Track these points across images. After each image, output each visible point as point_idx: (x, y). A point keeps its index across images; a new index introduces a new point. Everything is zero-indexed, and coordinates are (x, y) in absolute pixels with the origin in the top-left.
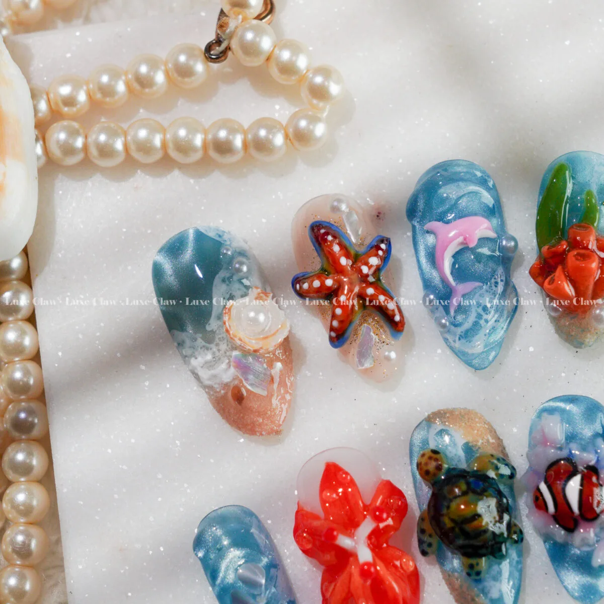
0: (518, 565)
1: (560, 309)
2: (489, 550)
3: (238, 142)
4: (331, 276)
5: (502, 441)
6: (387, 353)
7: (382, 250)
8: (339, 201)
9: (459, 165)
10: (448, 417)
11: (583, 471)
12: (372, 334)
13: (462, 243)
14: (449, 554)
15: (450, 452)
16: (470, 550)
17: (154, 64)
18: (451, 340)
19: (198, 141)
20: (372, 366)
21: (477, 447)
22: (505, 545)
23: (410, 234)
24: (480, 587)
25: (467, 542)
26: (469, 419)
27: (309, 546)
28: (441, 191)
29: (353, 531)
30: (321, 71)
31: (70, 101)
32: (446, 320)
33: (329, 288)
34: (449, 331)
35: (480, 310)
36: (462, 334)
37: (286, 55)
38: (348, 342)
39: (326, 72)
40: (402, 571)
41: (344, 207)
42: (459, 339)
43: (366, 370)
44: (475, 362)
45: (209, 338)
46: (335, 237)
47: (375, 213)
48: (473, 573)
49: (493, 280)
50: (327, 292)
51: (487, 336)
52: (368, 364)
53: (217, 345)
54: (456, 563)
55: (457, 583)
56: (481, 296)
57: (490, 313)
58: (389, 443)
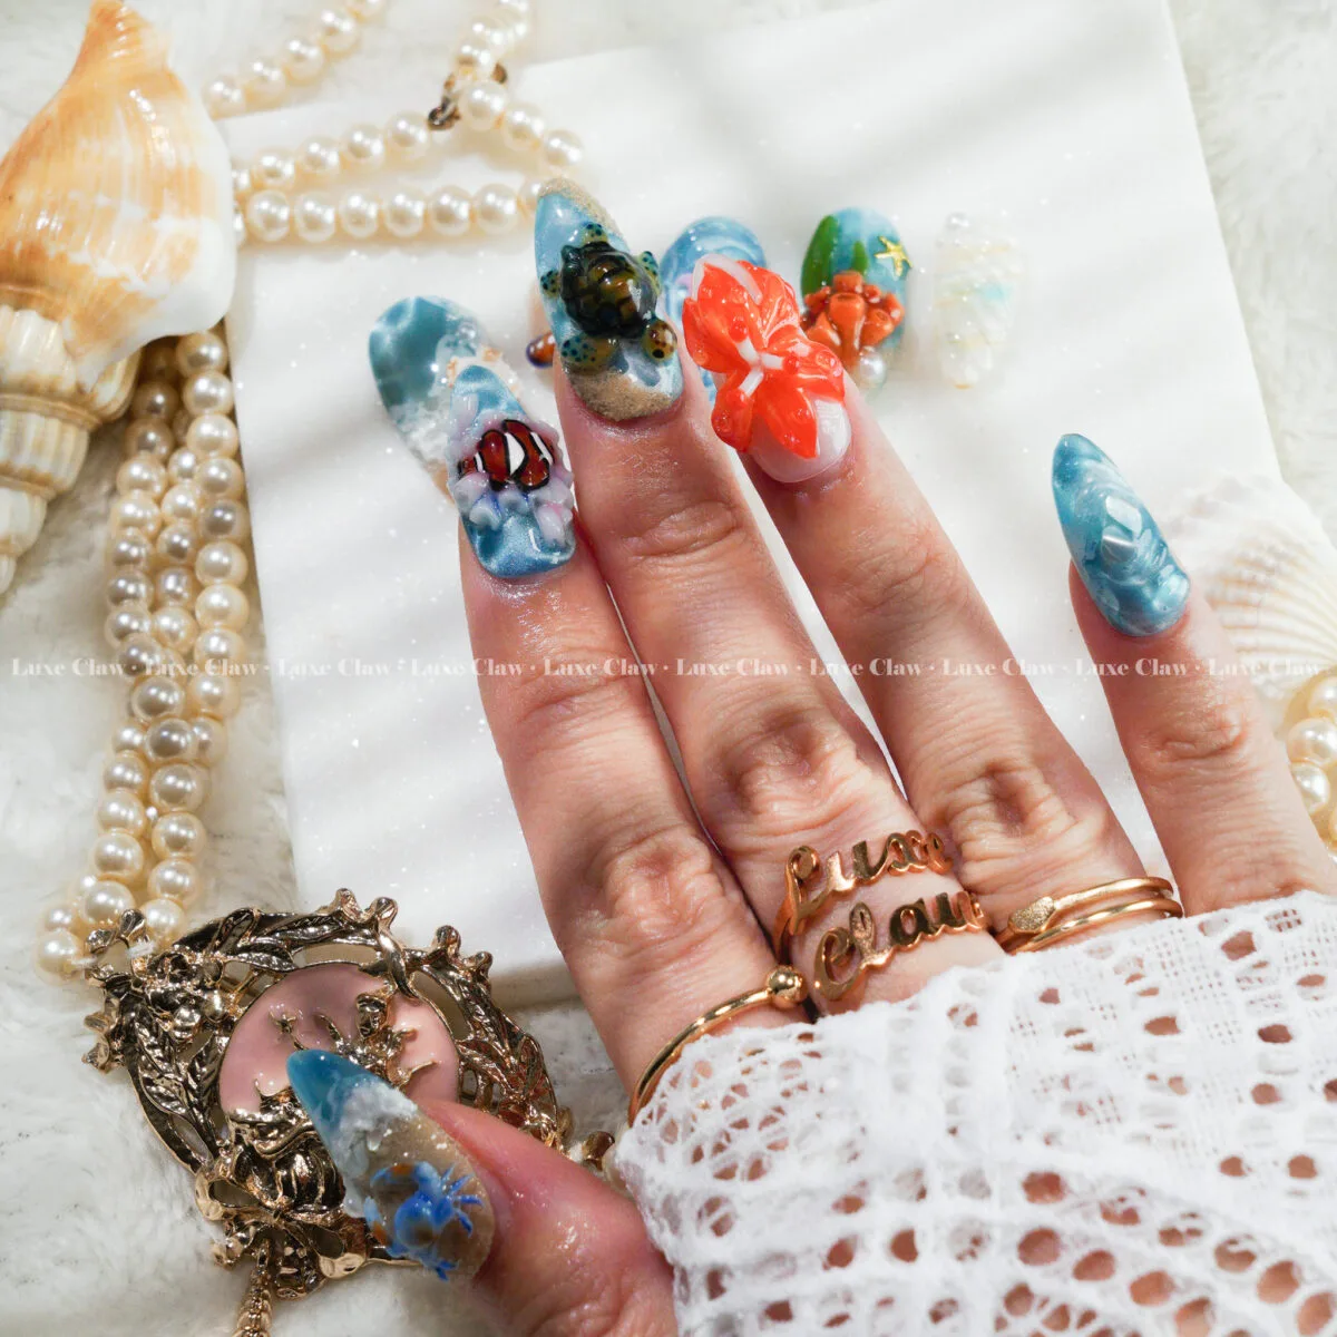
3: (463, 211)
9: (719, 221)
17: (370, 132)
19: (418, 209)
28: (696, 244)
30: (557, 134)
31: (273, 173)
37: (519, 117)
39: (564, 135)
45: (432, 405)
53: (441, 411)
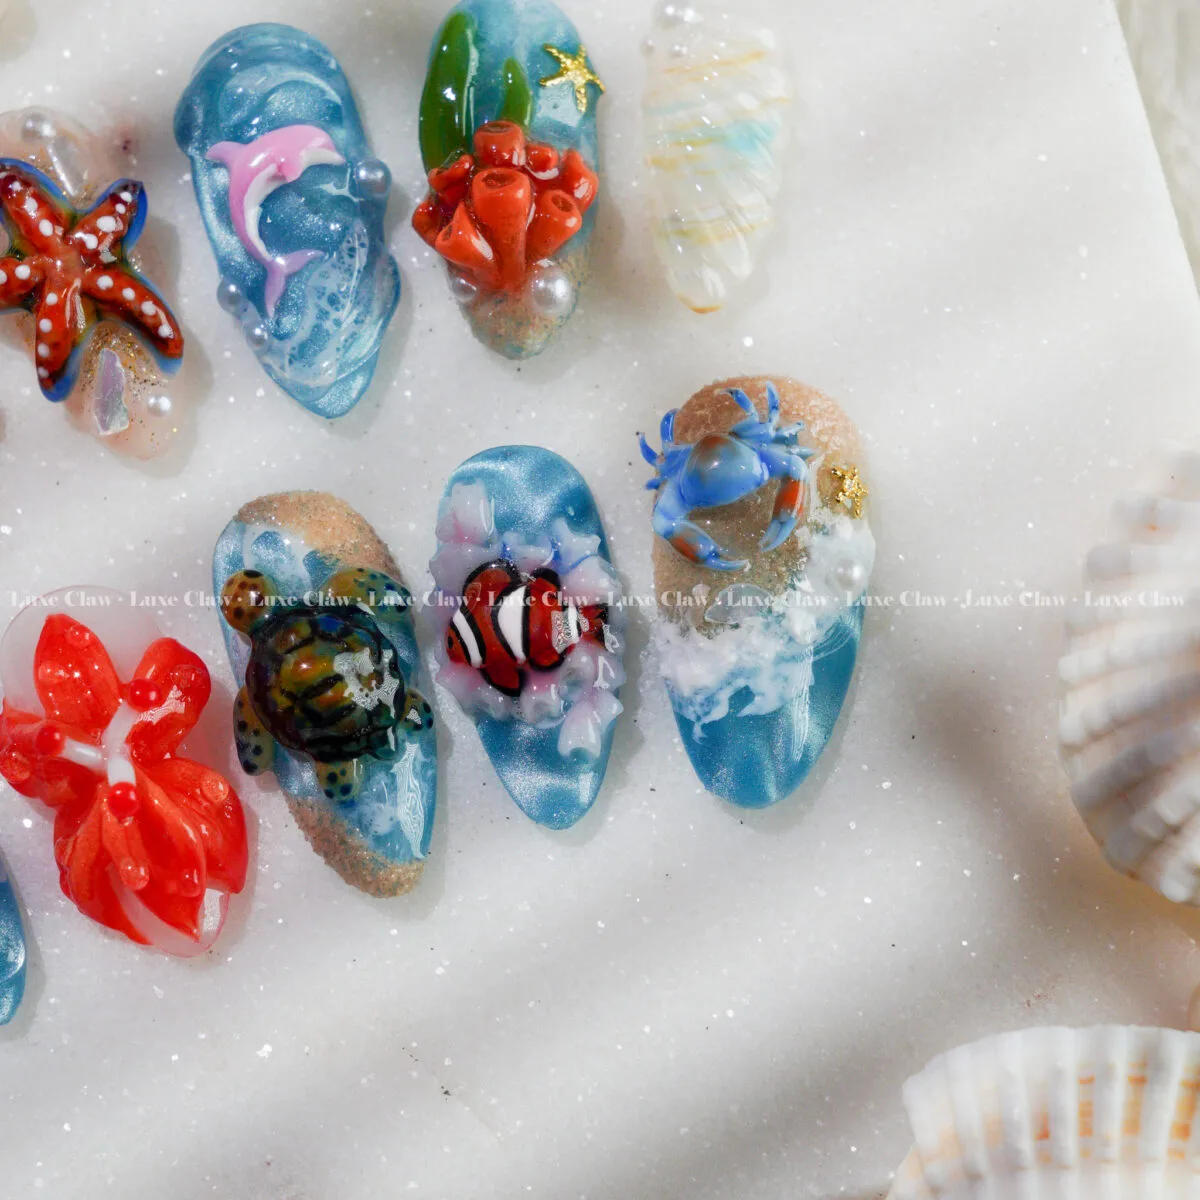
0: (426, 771)
1: (475, 288)
2: (364, 743)
4: (27, 259)
5: (385, 547)
6: (152, 401)
7: (124, 203)
8: (38, 118)
9: (265, 34)
10: (276, 509)
11: (529, 580)
12: (119, 364)
13: (275, 178)
14: (294, 763)
15: (283, 573)
16: (327, 748)
18: (276, 367)
20: (127, 427)
21: (334, 559)
22: (394, 731)
23: (188, 177)
24: (354, 815)
25: (319, 732)
26: (316, 509)
27: (25, 775)
28: (233, 82)
29: (99, 734)
32: (263, 330)
33: (24, 283)
34: (270, 350)
35: (324, 303)
36: (295, 352)
38: (78, 385)
40: (205, 804)
41: (47, 130)
42: (291, 362)
43: (117, 436)
44: (323, 402)
46: (26, 184)
47: (118, 142)
48: (337, 790)
49: (344, 245)
50: (23, 292)
51: (341, 352)
52: (118, 426)
54: (307, 776)
55: (313, 816)
56: (324, 275)
57: (343, 306)
58: (175, 575)
